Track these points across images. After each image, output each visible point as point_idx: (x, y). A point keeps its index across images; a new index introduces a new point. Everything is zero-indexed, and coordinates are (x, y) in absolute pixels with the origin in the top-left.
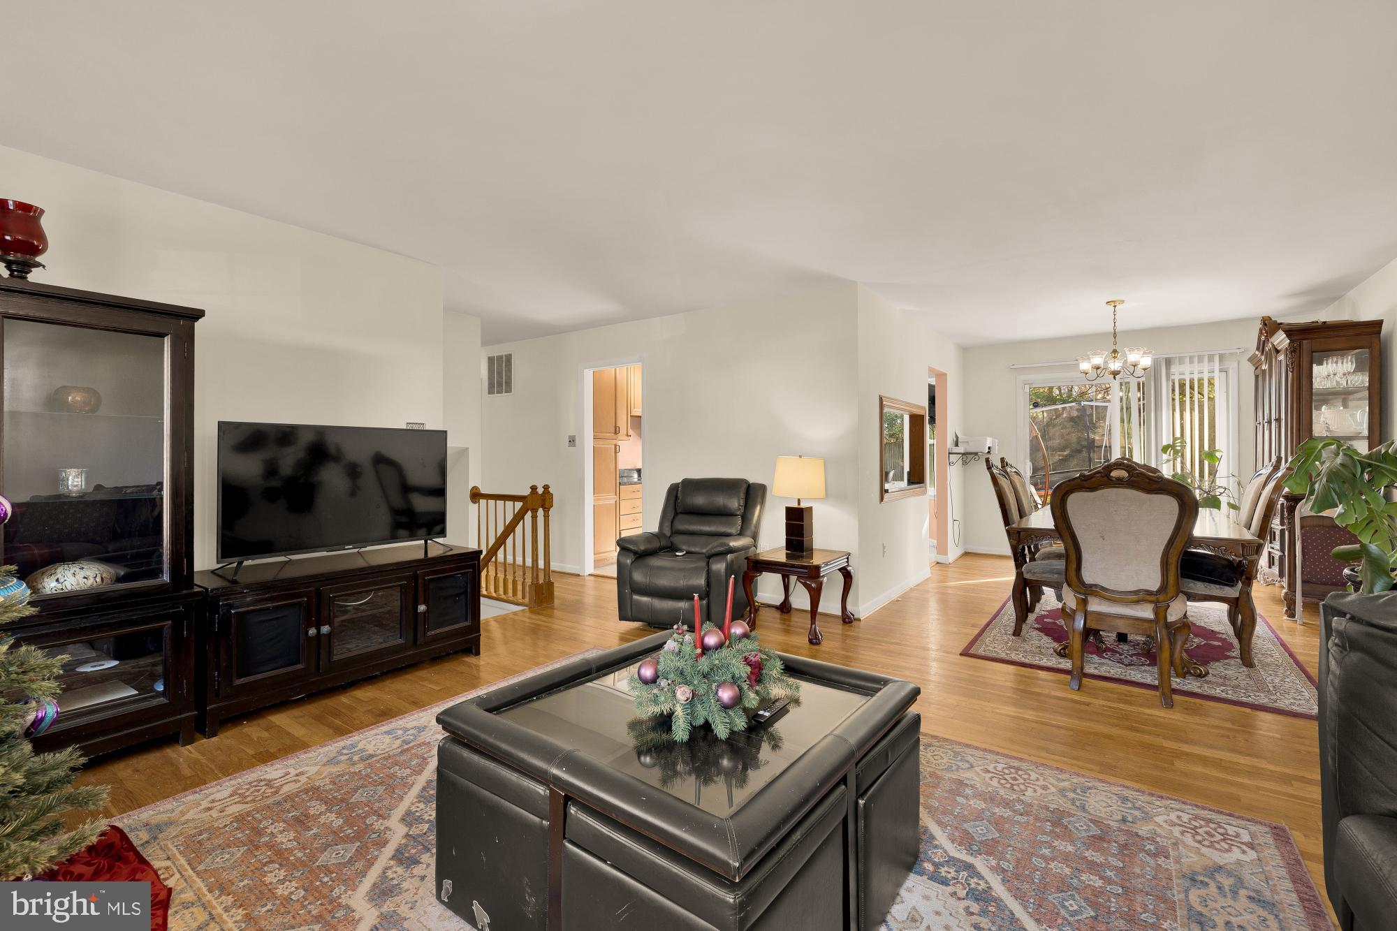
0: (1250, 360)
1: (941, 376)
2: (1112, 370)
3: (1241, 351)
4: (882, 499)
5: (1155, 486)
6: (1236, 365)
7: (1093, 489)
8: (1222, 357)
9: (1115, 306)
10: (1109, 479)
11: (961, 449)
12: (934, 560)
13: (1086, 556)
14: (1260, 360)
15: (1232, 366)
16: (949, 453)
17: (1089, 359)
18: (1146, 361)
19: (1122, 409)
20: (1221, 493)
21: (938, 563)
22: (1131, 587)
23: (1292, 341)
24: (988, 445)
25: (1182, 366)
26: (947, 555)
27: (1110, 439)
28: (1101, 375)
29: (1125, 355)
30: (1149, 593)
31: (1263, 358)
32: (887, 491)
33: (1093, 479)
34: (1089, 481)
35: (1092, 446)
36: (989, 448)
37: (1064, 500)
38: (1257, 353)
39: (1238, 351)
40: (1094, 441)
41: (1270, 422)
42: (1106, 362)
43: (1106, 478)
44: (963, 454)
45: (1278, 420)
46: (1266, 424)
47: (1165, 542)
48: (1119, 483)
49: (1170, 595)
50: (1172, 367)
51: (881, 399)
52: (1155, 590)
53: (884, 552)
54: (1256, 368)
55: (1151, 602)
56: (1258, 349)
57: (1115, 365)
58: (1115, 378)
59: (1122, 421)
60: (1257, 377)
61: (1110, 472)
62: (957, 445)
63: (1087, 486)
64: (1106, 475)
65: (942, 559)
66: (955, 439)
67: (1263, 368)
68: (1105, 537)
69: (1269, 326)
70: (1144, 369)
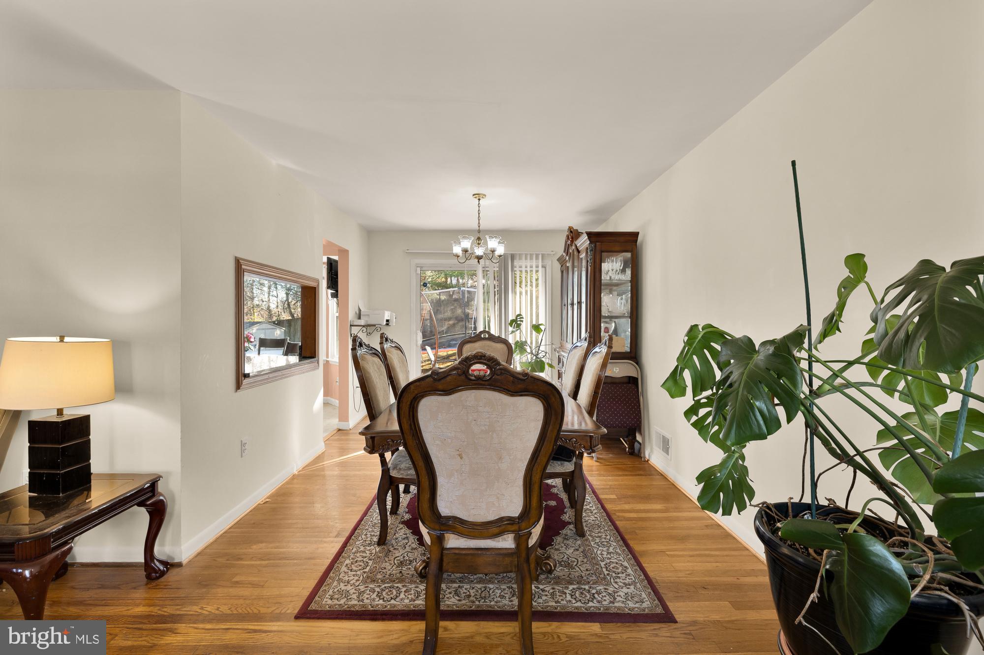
0: (558, 260)
1: (344, 253)
2: (477, 255)
3: (554, 253)
4: (238, 386)
5: (520, 386)
6: (551, 262)
7: (448, 392)
8: (543, 255)
9: (479, 199)
10: (466, 377)
11: (362, 322)
12: (336, 427)
13: (441, 480)
14: (566, 259)
15: (548, 263)
16: (351, 326)
17: (460, 243)
18: (500, 250)
19: (484, 293)
20: (544, 356)
21: (339, 430)
22: (491, 517)
23: (591, 242)
24: (387, 318)
25: (521, 261)
26: (348, 421)
27: (477, 313)
28: (468, 259)
29: (486, 243)
30: (510, 520)
31: (567, 258)
32: (247, 376)
33: (449, 378)
34: (443, 381)
35: (467, 318)
36: (387, 321)
37: (413, 408)
38: (564, 254)
39: (552, 253)
40: (468, 314)
41: (572, 304)
42: (472, 248)
43: (463, 377)
44: (364, 326)
45: (580, 303)
46: (569, 306)
47: (529, 456)
48: (480, 383)
49: (532, 520)
50: (515, 261)
51: (238, 263)
52: (517, 515)
53: (242, 451)
54: (562, 266)
55: (513, 532)
56: (564, 252)
57: (479, 252)
58: (478, 261)
59: (484, 302)
60: (562, 272)
61: (469, 368)
62: (359, 318)
63: (440, 387)
64: (464, 373)
65: (343, 425)
66: (358, 312)
67: (568, 265)
68: (463, 455)
69: (573, 235)
70: (500, 256)
